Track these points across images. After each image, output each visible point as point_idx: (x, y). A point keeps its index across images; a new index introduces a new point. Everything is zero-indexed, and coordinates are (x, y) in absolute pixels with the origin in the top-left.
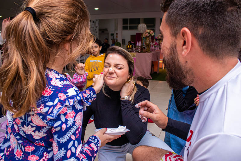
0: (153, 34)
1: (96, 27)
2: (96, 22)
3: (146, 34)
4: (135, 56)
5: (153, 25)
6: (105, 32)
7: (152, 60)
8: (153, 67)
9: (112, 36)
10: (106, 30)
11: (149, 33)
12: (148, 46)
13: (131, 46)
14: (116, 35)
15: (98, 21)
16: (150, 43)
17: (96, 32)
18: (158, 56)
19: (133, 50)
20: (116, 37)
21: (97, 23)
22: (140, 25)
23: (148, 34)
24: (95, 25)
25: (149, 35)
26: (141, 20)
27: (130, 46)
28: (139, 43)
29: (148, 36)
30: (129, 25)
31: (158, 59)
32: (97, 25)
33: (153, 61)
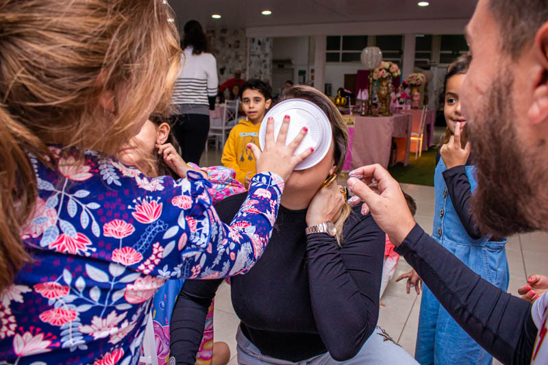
0: (397, 72)
1: (266, 55)
2: (264, 44)
3: (381, 72)
4: (353, 123)
5: (397, 52)
6: (286, 66)
7: (393, 134)
8: (394, 151)
9: (302, 77)
10: (289, 61)
11: (388, 70)
12: (385, 99)
13: (343, 101)
14: (310, 74)
15: (271, 41)
16: (389, 94)
17: (266, 67)
18: (408, 126)
19: (347, 109)
20: (310, 79)
21: (268, 45)
22: (367, 51)
23: (385, 71)
24: (263, 49)
25: (387, 74)
26: (369, 38)
27: (340, 100)
28: (363, 93)
29: (385, 77)
30: (341, 52)
31: (408, 132)
32: (268, 50)
33: (396, 136)
